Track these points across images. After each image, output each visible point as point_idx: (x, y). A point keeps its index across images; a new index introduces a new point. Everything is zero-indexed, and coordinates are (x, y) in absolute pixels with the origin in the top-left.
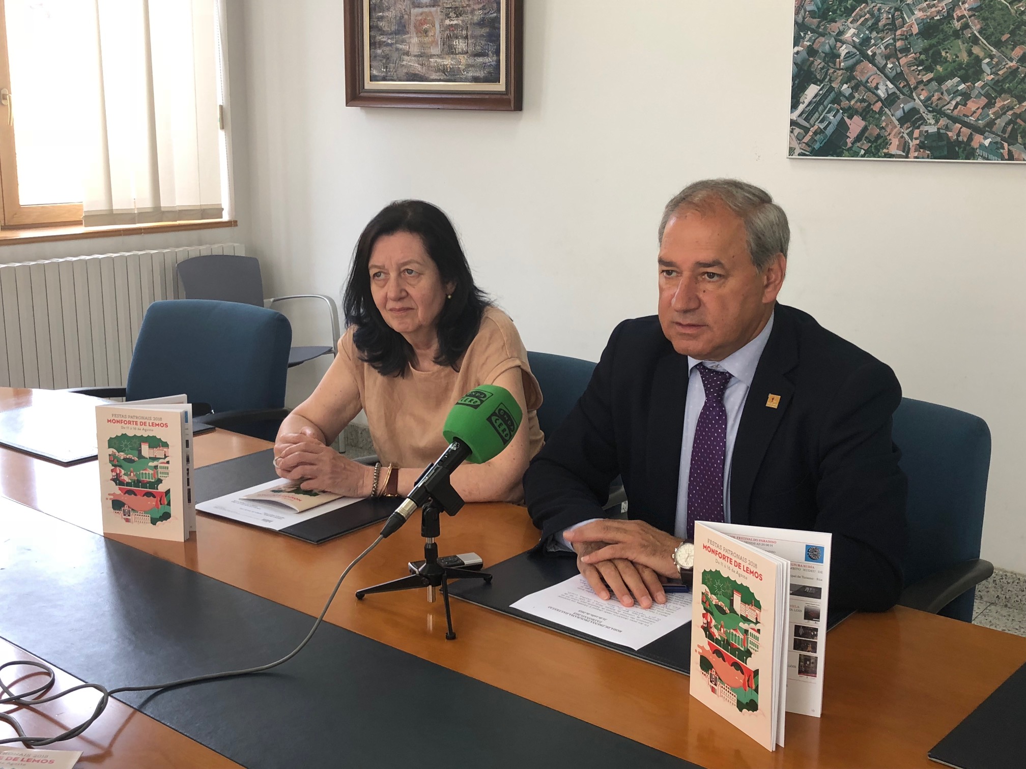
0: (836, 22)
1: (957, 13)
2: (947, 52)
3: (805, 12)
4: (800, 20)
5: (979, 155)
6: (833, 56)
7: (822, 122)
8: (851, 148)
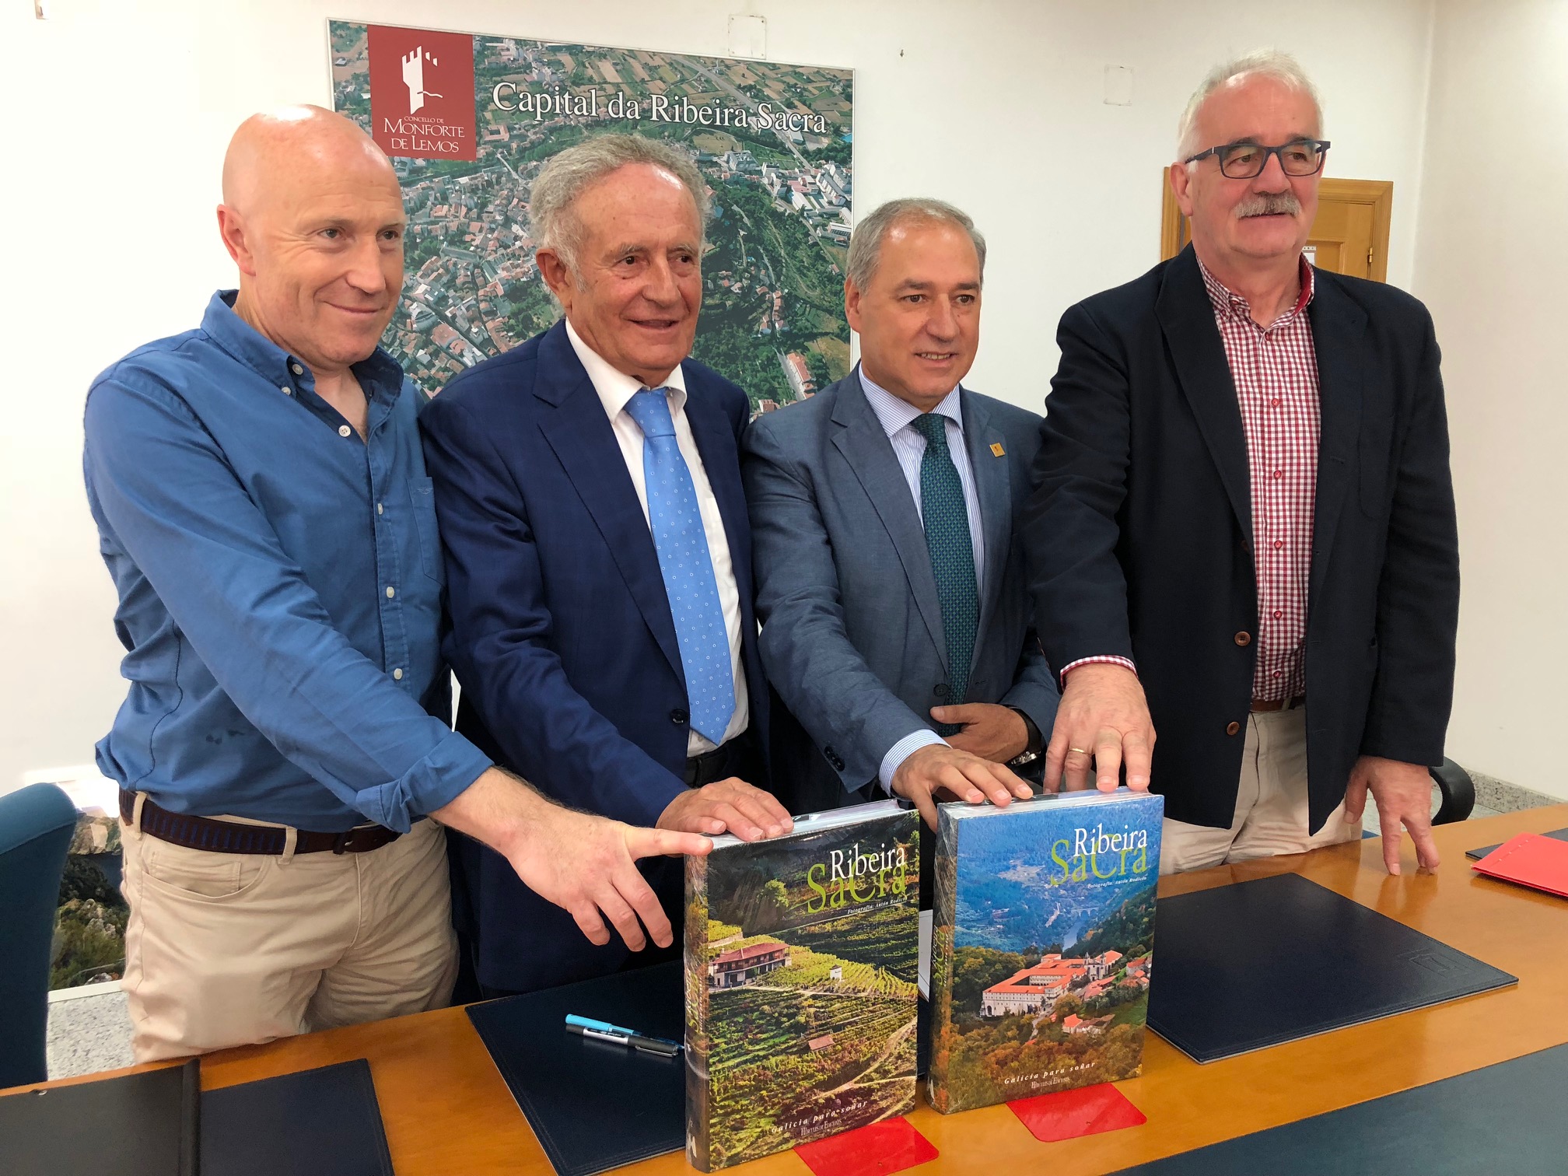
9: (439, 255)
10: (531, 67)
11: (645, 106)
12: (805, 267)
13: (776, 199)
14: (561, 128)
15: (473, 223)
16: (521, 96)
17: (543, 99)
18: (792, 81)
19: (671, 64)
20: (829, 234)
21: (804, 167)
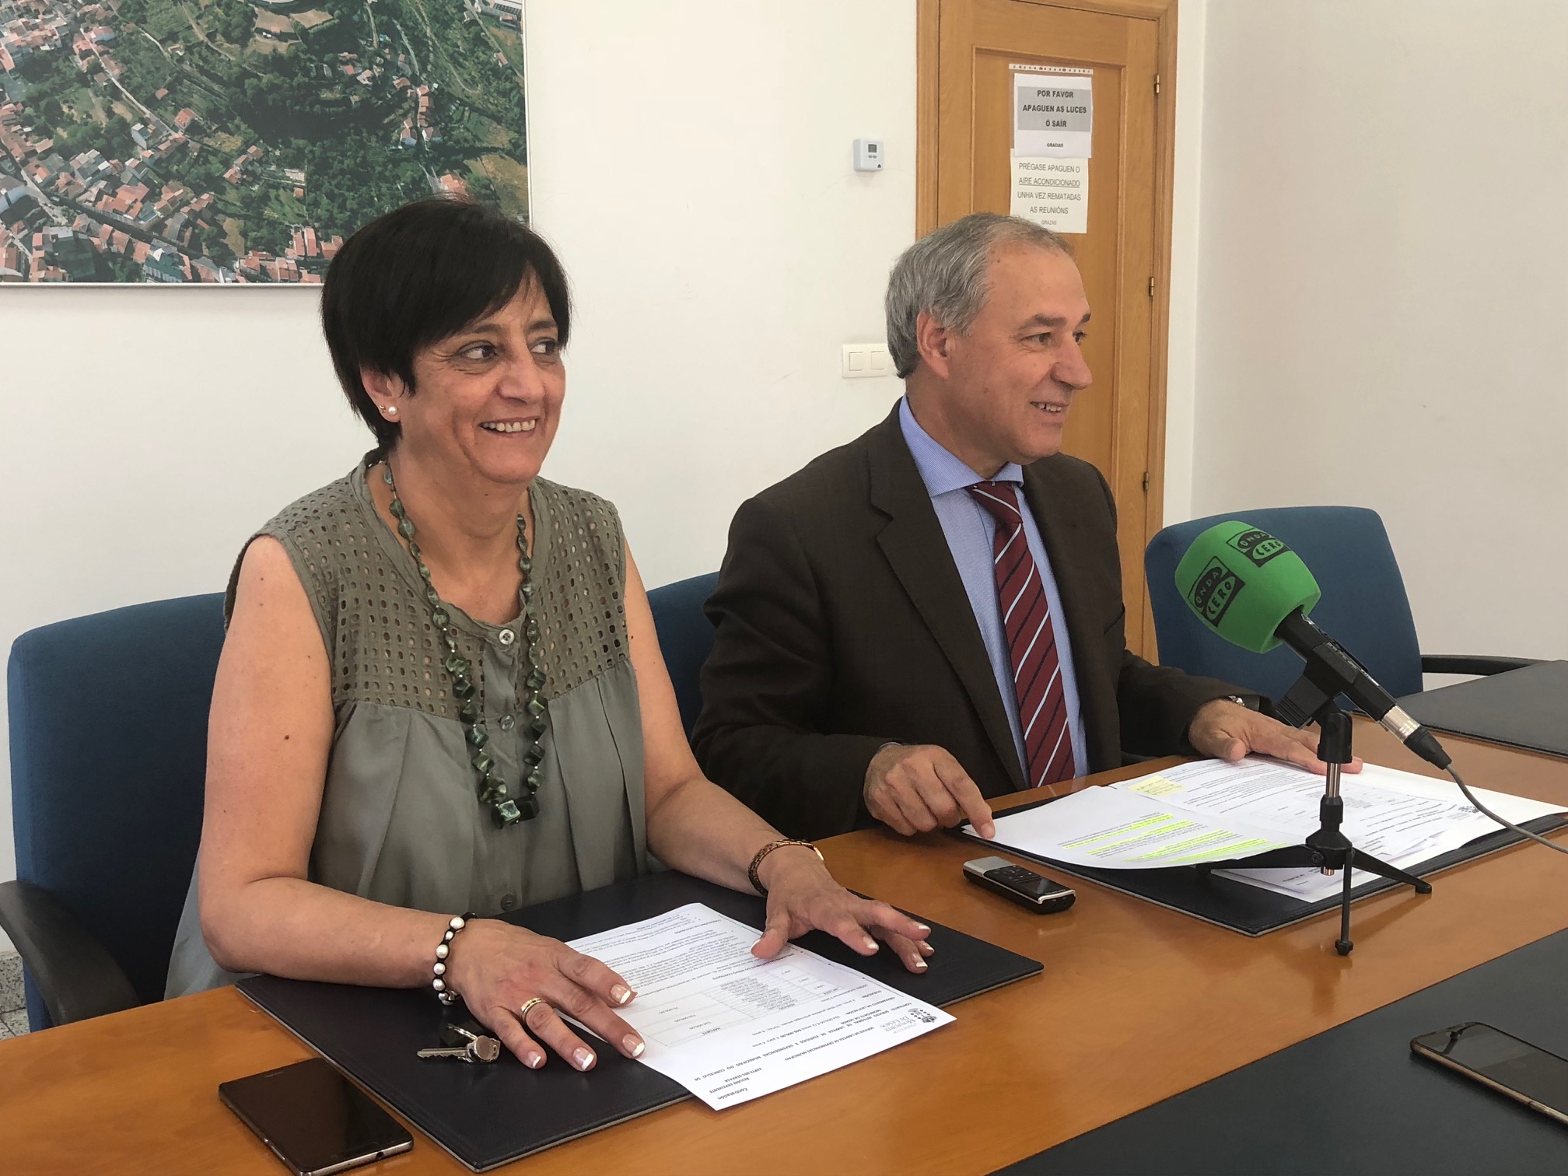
1: (78, 46)
5: (148, 275)
12: (461, 54)
20: (490, 9)
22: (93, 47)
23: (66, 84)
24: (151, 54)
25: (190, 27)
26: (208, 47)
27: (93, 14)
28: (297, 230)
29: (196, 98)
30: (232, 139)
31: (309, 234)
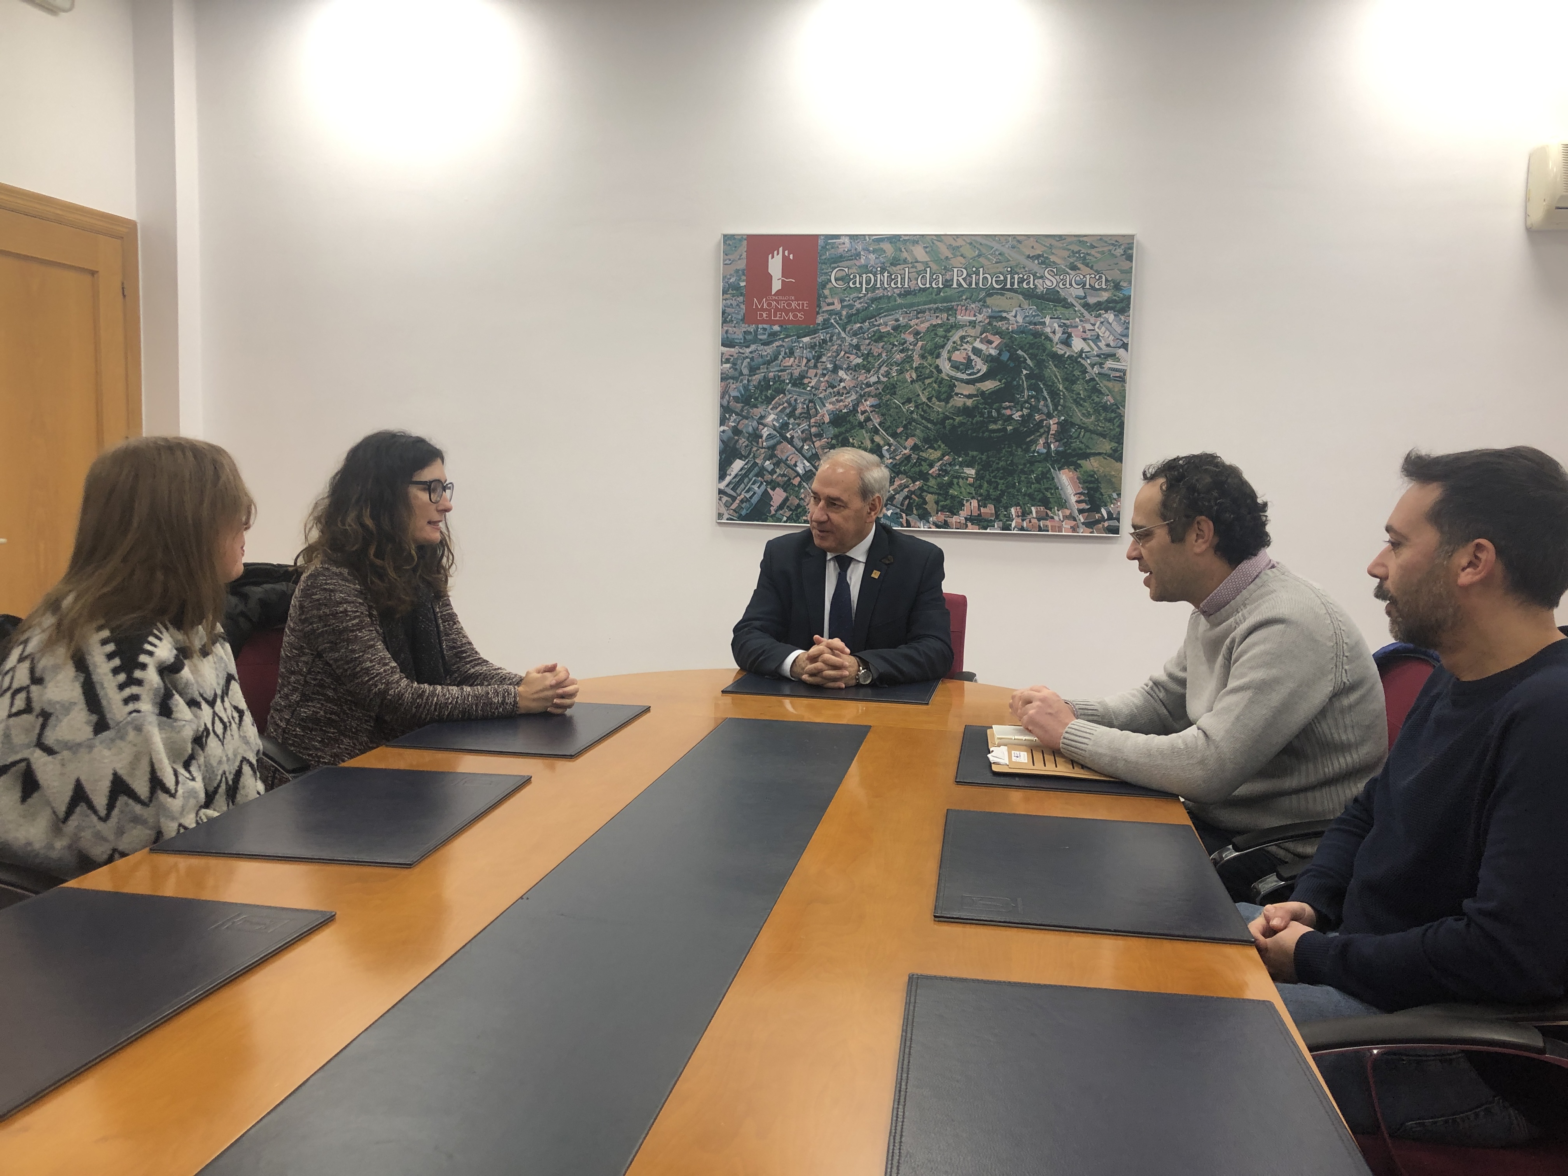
0: (757, 408)
1: (861, 408)
2: (853, 439)
3: (730, 396)
4: (725, 403)
6: (755, 436)
7: (747, 492)
8: (774, 515)
9: (785, 394)
10: (860, 255)
11: (948, 277)
12: (1082, 399)
13: (1057, 344)
14: (880, 298)
15: (810, 371)
16: (852, 277)
17: (868, 278)
18: (1076, 248)
19: (971, 244)
20: (1105, 371)
21: (1084, 317)
22: (868, 409)
23: (853, 428)
24: (897, 410)
25: (919, 395)
26: (927, 405)
27: (869, 393)
28: (967, 501)
29: (918, 432)
30: (935, 452)
31: (975, 503)
